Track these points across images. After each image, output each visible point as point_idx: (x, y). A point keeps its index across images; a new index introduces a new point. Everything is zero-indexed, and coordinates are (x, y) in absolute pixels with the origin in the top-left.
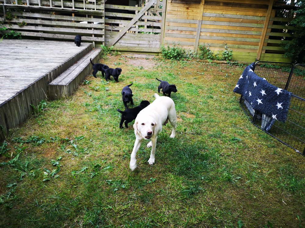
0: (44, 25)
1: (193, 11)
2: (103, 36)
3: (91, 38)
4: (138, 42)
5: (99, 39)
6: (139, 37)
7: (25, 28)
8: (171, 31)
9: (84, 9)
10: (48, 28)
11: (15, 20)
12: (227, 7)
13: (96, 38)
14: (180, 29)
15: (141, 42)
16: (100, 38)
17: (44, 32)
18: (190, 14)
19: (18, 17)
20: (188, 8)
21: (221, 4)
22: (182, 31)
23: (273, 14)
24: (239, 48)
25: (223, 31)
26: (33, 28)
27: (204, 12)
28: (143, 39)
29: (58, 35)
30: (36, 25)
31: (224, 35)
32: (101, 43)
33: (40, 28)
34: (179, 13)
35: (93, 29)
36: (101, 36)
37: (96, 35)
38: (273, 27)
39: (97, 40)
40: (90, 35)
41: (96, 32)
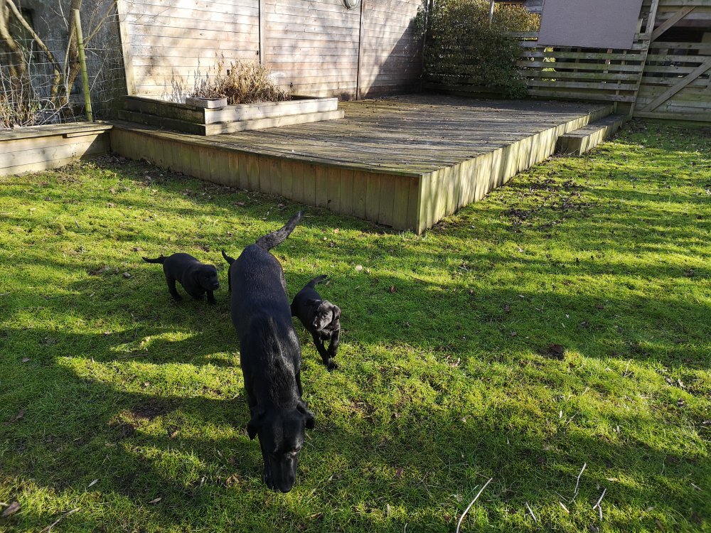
2: (636, 94)
3: (612, 97)
4: (704, 105)
5: (627, 98)
13: (622, 96)
29: (560, 92)
32: (629, 104)
35: (619, 82)
36: (631, 92)
37: (621, 92)
39: (622, 100)
40: (614, 92)
41: (624, 87)
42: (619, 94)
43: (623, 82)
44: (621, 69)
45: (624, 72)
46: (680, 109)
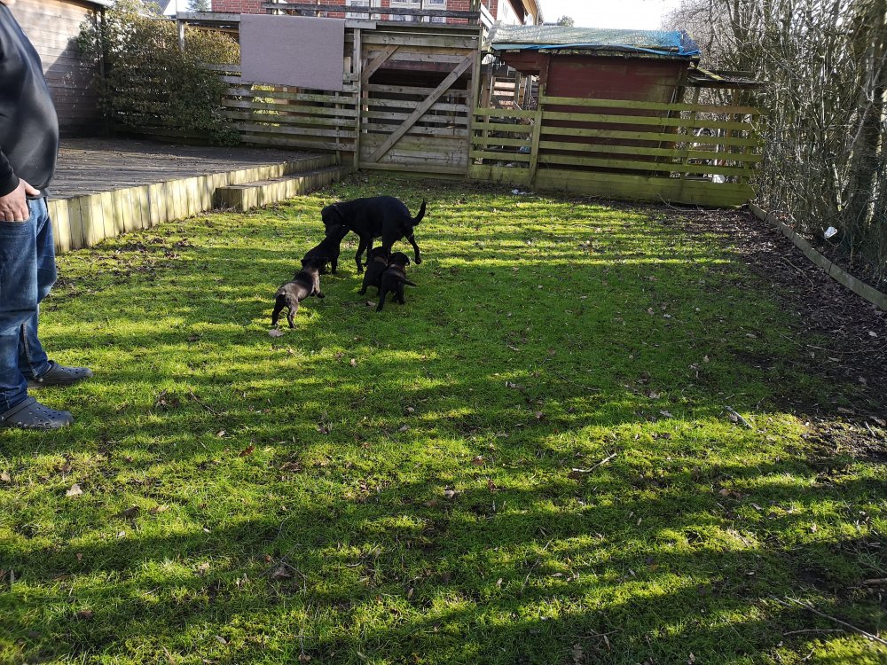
2: (356, 141)
3: (333, 145)
4: (424, 154)
6: (428, 145)
13: (343, 144)
15: (431, 155)
16: (348, 146)
28: (435, 147)
32: (351, 153)
35: (337, 129)
36: (351, 140)
37: (342, 140)
39: (344, 149)
40: (333, 139)
41: (343, 134)
42: (340, 142)
43: (341, 128)
44: (336, 114)
45: (340, 117)
46: (403, 160)
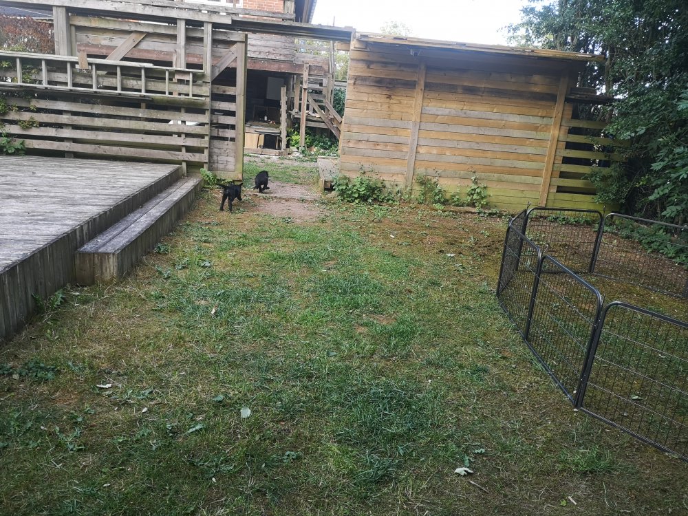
0: (76, 127)
1: (400, 103)
2: (206, 152)
3: (178, 155)
5: (196, 158)
7: (35, 131)
8: (355, 143)
9: (167, 93)
10: (85, 132)
11: (13, 116)
12: (472, 97)
13: (190, 154)
14: (373, 138)
16: (197, 155)
17: (75, 141)
18: (395, 108)
19: (20, 109)
20: (389, 97)
21: (460, 90)
22: (377, 143)
23: (569, 113)
24: (500, 181)
25: (466, 145)
26: (51, 132)
27: (425, 104)
29: (107, 147)
30: (60, 126)
31: (468, 153)
32: (200, 165)
33: (66, 133)
34: (370, 107)
35: (183, 136)
36: (200, 150)
37: (189, 149)
38: (569, 140)
39: (192, 159)
40: (178, 148)
41: (191, 142)
42: (187, 151)
43: (188, 135)
